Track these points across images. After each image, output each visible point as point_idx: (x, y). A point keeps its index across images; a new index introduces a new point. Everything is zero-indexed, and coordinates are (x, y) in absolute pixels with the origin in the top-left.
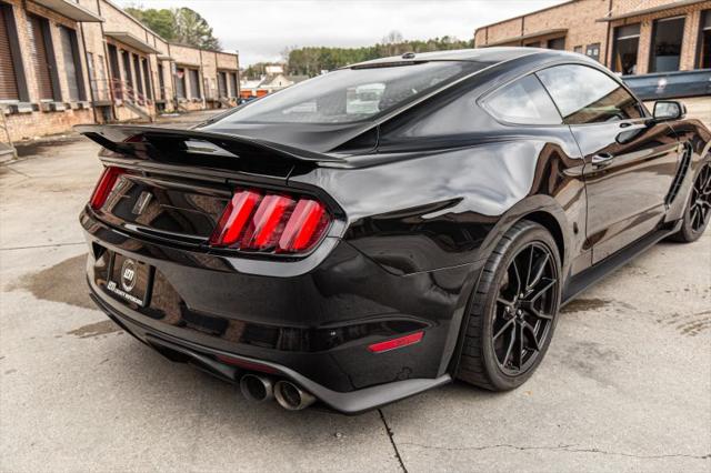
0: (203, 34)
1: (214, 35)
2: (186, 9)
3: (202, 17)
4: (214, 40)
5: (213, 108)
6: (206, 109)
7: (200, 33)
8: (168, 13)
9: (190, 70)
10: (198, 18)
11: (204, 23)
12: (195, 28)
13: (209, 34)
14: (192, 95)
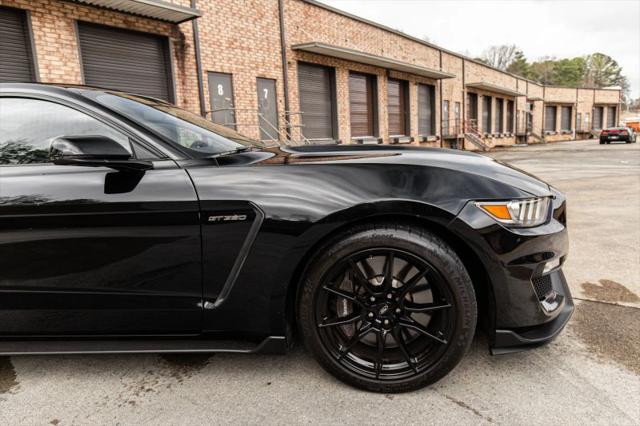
0: (611, 74)
1: (622, 74)
2: (598, 54)
3: (613, 59)
4: (622, 78)
5: (583, 139)
6: (575, 140)
7: (608, 73)
8: (579, 60)
9: (563, 107)
10: (609, 59)
11: (614, 64)
12: (603, 70)
13: (618, 73)
14: (562, 128)
